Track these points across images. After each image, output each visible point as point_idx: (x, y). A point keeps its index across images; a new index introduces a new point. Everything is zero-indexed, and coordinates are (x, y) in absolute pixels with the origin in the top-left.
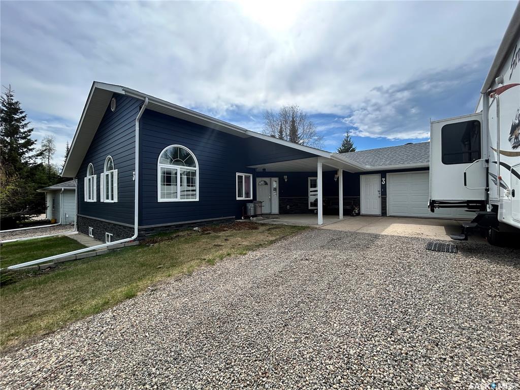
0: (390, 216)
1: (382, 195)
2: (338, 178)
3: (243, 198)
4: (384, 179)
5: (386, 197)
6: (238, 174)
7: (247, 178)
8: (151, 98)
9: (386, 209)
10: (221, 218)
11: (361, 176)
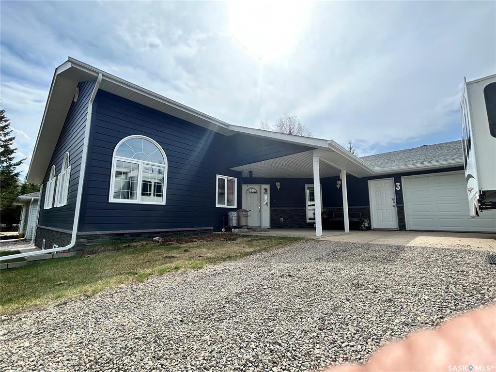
0: (410, 230)
1: (397, 204)
2: (341, 185)
3: (225, 206)
4: (399, 184)
5: (403, 207)
6: (218, 176)
7: (231, 183)
8: (106, 75)
9: (404, 222)
10: (194, 229)
11: (369, 181)
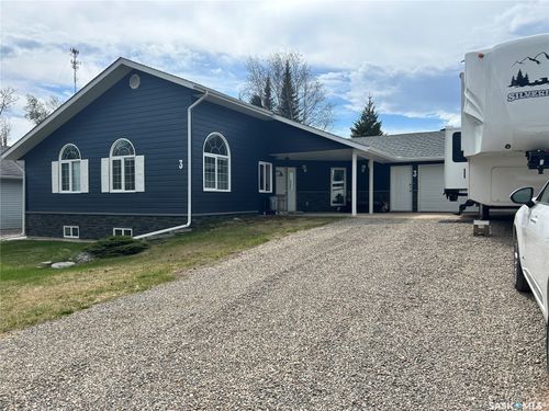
0: (421, 212)
1: (413, 189)
3: (264, 191)
4: (416, 171)
5: (417, 192)
6: (260, 163)
7: (268, 168)
8: (211, 91)
9: (417, 205)
11: (391, 167)
